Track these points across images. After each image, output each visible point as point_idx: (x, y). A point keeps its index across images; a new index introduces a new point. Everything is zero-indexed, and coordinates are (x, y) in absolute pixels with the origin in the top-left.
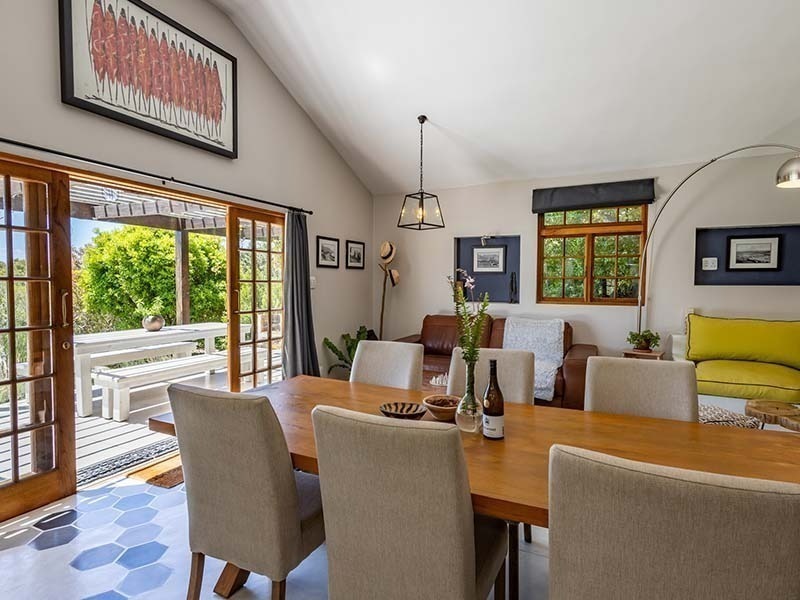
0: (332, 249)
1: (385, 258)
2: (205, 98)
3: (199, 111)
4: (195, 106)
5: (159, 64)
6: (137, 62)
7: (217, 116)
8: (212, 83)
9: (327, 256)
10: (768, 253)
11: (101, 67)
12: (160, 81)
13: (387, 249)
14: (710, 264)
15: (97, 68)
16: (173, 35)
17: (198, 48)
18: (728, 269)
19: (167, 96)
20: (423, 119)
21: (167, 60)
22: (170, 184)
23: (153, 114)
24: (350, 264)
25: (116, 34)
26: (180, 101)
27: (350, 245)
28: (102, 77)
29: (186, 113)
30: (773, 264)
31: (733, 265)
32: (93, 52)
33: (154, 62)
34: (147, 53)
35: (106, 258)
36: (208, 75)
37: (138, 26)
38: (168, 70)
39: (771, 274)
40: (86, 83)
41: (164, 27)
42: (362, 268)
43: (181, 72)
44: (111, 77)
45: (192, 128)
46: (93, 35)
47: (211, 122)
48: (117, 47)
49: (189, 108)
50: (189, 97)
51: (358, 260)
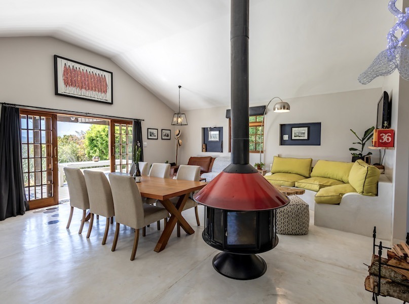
0: (154, 132)
1: (177, 135)
2: (101, 87)
3: (99, 91)
4: (97, 90)
5: (85, 79)
6: (77, 80)
7: (105, 92)
8: (103, 82)
9: (152, 135)
10: (304, 133)
11: (67, 83)
12: (85, 84)
13: (178, 132)
14: (286, 137)
15: (65, 84)
16: (89, 69)
17: (98, 72)
18: (292, 139)
19: (88, 88)
20: (180, 87)
21: (88, 77)
22: (88, 115)
23: (83, 94)
24: (163, 138)
25: (71, 73)
26: (92, 89)
27: (163, 131)
28: (67, 86)
29: (94, 92)
30: (306, 137)
31: (293, 138)
32: (64, 80)
33: (83, 79)
34: (81, 77)
35: (93, 135)
36: (102, 80)
37: (78, 69)
38: (88, 80)
39: (306, 141)
40: (62, 89)
41: (86, 68)
42: (170, 139)
43: (92, 80)
44: (69, 86)
45: (96, 97)
46: (64, 75)
47: (103, 94)
48: (71, 76)
49: (95, 90)
50: (95, 87)
51: (168, 136)
